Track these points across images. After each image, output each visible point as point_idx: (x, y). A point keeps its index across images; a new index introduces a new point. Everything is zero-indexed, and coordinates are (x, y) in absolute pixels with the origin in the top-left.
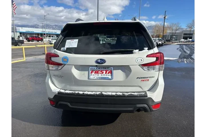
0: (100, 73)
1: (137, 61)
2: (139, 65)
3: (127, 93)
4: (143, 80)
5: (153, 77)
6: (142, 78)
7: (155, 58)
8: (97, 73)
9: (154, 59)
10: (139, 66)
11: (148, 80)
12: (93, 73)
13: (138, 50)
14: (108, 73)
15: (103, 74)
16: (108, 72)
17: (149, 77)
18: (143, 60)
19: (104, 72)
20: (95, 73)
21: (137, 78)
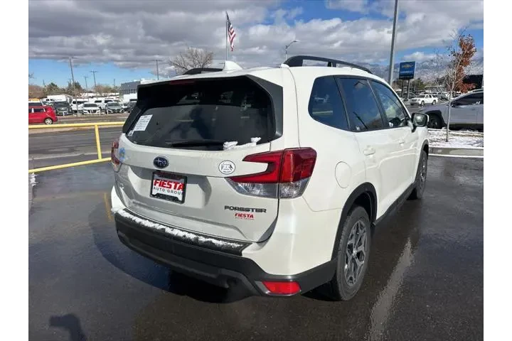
0: (166, 186)
1: (222, 168)
2: (225, 178)
3: (206, 237)
4: (240, 215)
5: (261, 211)
6: (235, 209)
7: (266, 165)
8: (163, 186)
9: (262, 167)
10: (225, 180)
11: (252, 216)
12: (157, 185)
13: (236, 143)
14: (179, 189)
15: (170, 190)
16: (178, 185)
17: (253, 210)
18: (233, 167)
19: (173, 185)
20: (160, 185)
21: (226, 207)
